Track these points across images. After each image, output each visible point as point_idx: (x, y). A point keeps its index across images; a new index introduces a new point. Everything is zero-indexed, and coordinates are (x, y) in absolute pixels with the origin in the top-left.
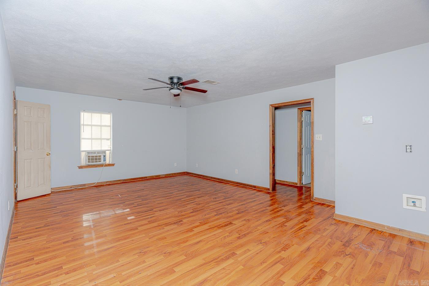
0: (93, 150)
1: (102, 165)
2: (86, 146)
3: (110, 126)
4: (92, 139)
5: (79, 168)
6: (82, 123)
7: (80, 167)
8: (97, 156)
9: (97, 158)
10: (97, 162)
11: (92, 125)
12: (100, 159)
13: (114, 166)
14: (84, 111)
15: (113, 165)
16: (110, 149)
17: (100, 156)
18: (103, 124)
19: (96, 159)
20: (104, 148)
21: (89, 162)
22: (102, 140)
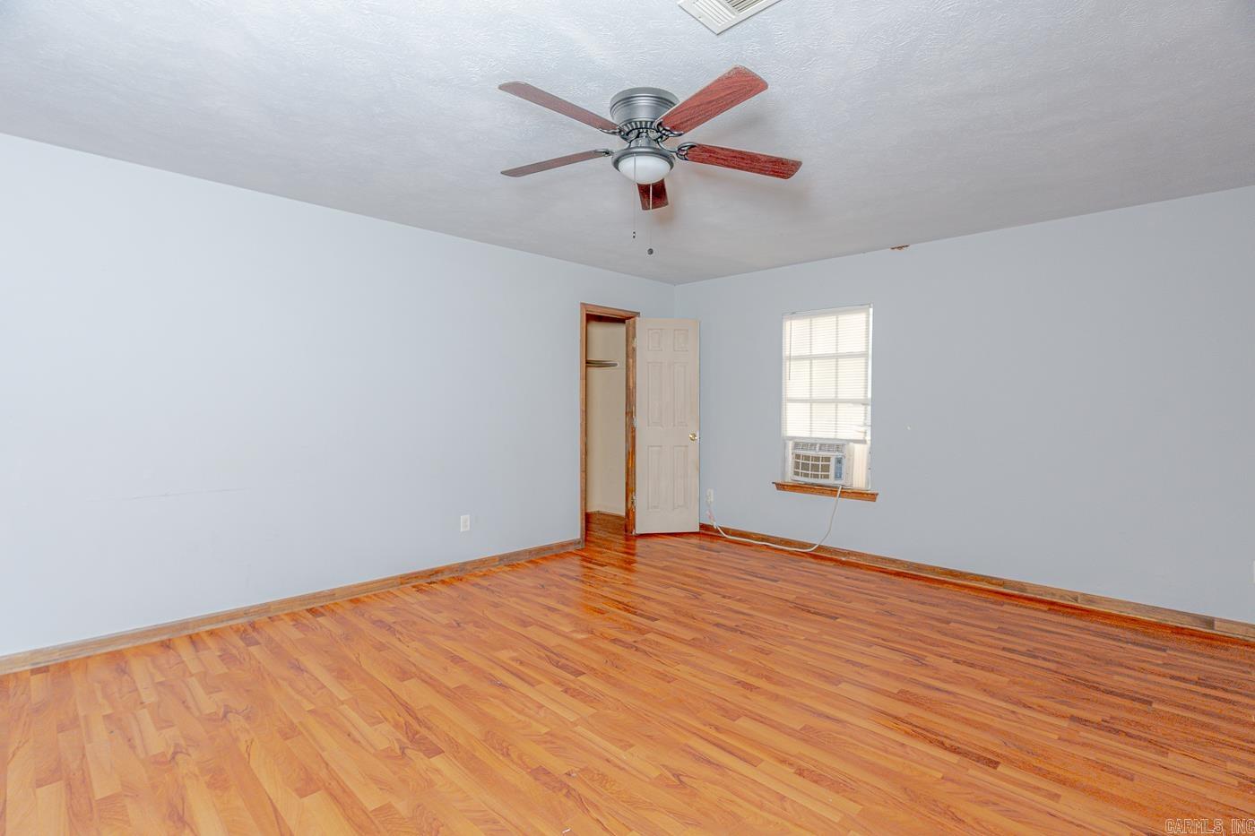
0: (814, 436)
1: (831, 491)
2: (799, 423)
3: (864, 355)
4: (811, 401)
5: (778, 489)
6: (786, 353)
7: (781, 487)
8: (817, 459)
9: (820, 466)
10: (816, 476)
11: (811, 358)
12: (826, 468)
13: (874, 500)
14: (794, 314)
15: (872, 497)
16: (861, 437)
17: (828, 459)
18: (842, 350)
19: (815, 468)
20: (844, 434)
21: (797, 474)
22: (840, 405)
